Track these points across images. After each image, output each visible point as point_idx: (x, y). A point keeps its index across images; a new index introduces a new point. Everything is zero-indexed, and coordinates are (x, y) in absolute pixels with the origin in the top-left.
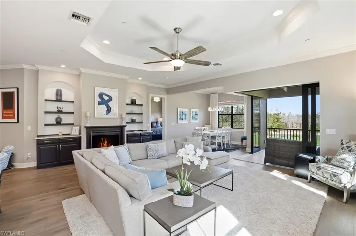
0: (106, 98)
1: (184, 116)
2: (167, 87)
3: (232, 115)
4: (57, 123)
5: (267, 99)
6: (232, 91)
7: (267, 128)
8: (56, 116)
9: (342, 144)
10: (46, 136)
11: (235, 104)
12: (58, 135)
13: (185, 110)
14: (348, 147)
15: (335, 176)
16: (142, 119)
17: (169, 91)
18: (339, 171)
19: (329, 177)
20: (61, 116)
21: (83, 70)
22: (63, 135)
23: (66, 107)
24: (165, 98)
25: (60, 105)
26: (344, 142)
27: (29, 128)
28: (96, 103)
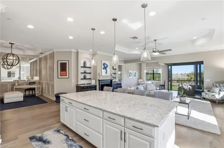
0: (106, 66)
1: (131, 74)
2: (124, 60)
3: (153, 74)
4: (84, 78)
5: (172, 66)
6: (162, 63)
7: (172, 80)
8: (84, 75)
9: (213, 85)
10: (81, 84)
11: (155, 68)
12: (84, 84)
13: (131, 72)
14: (216, 86)
15: (213, 96)
16: (116, 76)
17: (126, 62)
18: (214, 94)
19: (211, 96)
20: (86, 75)
21: (98, 52)
22: (87, 84)
23: (88, 70)
24: (123, 65)
25: (85, 69)
26: (214, 84)
27: (74, 81)
28: (102, 68)
